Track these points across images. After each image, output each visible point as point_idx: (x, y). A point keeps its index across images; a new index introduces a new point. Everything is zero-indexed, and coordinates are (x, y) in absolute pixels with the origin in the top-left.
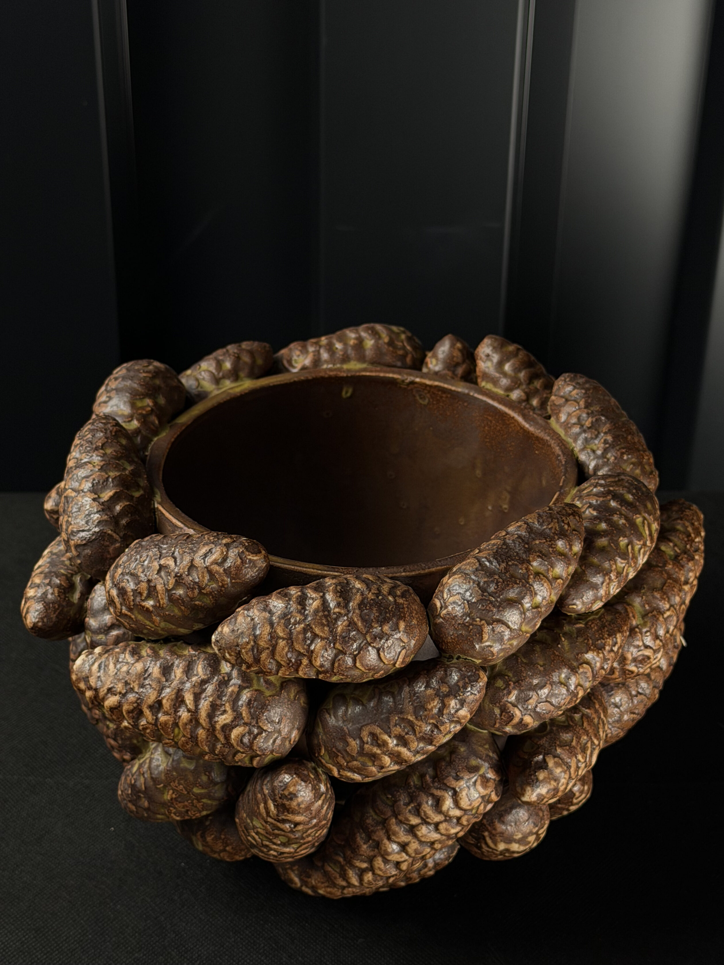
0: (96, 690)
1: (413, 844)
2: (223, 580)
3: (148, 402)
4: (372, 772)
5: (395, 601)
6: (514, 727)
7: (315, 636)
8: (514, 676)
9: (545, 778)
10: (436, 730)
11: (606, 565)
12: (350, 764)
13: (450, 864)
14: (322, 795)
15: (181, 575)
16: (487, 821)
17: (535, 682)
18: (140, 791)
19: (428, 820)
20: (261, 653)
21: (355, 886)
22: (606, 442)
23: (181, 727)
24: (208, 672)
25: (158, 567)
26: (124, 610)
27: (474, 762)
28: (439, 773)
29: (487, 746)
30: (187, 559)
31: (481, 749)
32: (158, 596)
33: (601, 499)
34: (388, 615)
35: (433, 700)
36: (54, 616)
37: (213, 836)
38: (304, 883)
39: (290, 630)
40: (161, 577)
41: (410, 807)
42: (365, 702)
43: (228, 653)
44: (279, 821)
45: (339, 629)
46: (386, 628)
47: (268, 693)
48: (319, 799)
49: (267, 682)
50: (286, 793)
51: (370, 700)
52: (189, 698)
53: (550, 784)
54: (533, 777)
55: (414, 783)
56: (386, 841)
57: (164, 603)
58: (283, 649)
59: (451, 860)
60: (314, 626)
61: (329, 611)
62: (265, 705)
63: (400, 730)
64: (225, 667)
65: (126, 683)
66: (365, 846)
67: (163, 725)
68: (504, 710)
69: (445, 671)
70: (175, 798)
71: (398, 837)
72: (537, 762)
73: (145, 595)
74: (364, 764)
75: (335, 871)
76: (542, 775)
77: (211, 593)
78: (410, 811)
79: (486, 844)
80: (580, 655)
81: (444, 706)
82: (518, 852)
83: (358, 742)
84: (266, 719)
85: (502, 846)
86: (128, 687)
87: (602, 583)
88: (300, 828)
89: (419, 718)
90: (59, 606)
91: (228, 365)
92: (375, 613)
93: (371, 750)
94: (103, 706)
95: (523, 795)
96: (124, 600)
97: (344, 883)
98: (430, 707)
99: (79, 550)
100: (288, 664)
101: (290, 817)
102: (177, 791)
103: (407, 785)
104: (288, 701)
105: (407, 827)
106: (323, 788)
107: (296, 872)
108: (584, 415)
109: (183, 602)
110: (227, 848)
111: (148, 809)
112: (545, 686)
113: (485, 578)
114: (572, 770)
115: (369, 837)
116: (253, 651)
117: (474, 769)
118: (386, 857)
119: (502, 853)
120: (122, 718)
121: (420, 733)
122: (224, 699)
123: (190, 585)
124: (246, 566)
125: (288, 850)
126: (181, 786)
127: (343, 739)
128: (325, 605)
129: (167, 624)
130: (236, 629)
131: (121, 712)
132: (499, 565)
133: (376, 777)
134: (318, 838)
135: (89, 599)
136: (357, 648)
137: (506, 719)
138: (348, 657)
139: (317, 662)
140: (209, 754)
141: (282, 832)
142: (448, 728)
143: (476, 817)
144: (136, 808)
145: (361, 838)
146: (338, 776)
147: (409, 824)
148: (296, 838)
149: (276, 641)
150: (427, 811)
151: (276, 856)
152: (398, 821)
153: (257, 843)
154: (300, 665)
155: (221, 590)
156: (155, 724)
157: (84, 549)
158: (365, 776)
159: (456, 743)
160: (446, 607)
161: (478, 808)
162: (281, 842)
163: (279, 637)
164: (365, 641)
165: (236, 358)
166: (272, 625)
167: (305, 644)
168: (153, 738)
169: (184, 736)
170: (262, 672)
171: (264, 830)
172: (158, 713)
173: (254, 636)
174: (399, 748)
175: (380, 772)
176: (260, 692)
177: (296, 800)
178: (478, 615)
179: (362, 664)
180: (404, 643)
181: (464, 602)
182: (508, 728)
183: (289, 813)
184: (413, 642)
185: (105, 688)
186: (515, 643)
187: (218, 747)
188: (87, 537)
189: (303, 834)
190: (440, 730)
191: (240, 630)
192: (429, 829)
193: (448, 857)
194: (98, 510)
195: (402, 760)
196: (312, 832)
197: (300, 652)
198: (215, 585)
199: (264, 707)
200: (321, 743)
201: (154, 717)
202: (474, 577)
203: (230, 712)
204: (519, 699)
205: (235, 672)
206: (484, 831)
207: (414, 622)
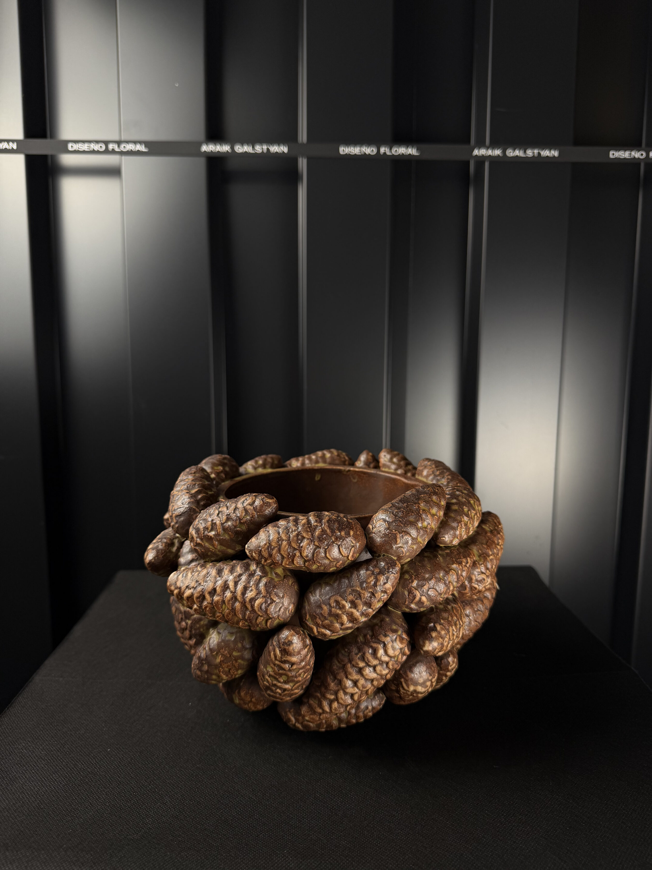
0: (180, 588)
1: (361, 681)
2: (253, 513)
3: (221, 468)
4: (336, 627)
5: (348, 520)
6: (416, 604)
7: (304, 538)
8: (415, 572)
9: (436, 636)
10: (373, 597)
11: (458, 518)
12: (324, 623)
13: (381, 709)
14: (307, 646)
15: (230, 514)
16: (403, 671)
17: (427, 576)
18: (203, 660)
19: (370, 663)
20: (273, 550)
21: (327, 712)
22: (448, 479)
23: (226, 603)
24: (243, 570)
25: (218, 512)
26: (199, 540)
27: (394, 627)
28: (375, 633)
29: (401, 620)
30: (233, 506)
31: (397, 620)
32: (217, 528)
33: (451, 491)
34: (344, 527)
35: (371, 577)
36: (161, 556)
37: (244, 692)
38: (297, 720)
39: (289, 535)
40: (219, 517)
41: (359, 656)
42: (331, 583)
43: (255, 552)
44: (282, 662)
45: (317, 533)
46: (343, 533)
47: (276, 580)
48: (306, 647)
49: (276, 574)
50: (287, 641)
51: (334, 582)
52: (231, 584)
53: (439, 640)
54: (429, 635)
55: (360, 640)
56: (345, 679)
57: (220, 531)
58: (285, 546)
59: (381, 706)
60: (302, 533)
61: (311, 525)
62: (275, 585)
63: (352, 597)
64: (253, 567)
65: (197, 581)
66: (333, 684)
67: (216, 603)
68: (410, 592)
69: (377, 561)
70: (223, 661)
71: (352, 676)
72: (431, 627)
73: (210, 529)
74: (332, 622)
75: (315, 703)
76: (434, 634)
77: (246, 522)
78: (359, 658)
79: (403, 687)
80: (449, 565)
81: (377, 580)
82: (421, 693)
83: (328, 607)
84: (275, 594)
85: (412, 688)
86: (198, 583)
87: (458, 527)
88: (295, 667)
89: (363, 588)
90: (165, 552)
91: (260, 462)
92: (336, 525)
93: (336, 611)
94: (183, 597)
95: (424, 646)
96: (198, 534)
97: (320, 711)
98: (369, 581)
99: (177, 519)
100: (288, 556)
101: (289, 658)
102: (223, 654)
103: (356, 642)
104: (288, 585)
105: (357, 669)
106: (308, 642)
108: (435, 470)
109: (230, 529)
110: (253, 699)
111: (207, 672)
112: (432, 578)
113: (395, 510)
114: (451, 634)
115: (335, 678)
116: (268, 549)
117: (395, 631)
118: (345, 690)
119: (412, 693)
120: (193, 603)
121: (364, 598)
122: (252, 583)
123: (235, 519)
124: (265, 506)
125: (287, 686)
126: (226, 652)
127: (320, 607)
128: (309, 522)
129: (222, 546)
130: (259, 538)
131: (193, 599)
132: (403, 504)
133: (339, 635)
134: (305, 681)
135: (181, 550)
136: (327, 545)
137: (411, 598)
138: (322, 550)
139: (305, 554)
140: (242, 621)
141: (284, 672)
142: (380, 596)
143: (397, 664)
144: (201, 673)
145: (330, 678)
146: (317, 634)
147: (358, 667)
148: (292, 676)
149: (281, 542)
150: (369, 658)
151: (280, 694)
152: (352, 665)
153: (269, 684)
154: (295, 557)
155: (252, 520)
156: (212, 604)
157: (180, 518)
158: (333, 631)
159: (384, 616)
160: (375, 527)
161: (398, 657)
162: (284, 681)
163: (283, 540)
164: (331, 541)
165: (265, 460)
166: (279, 533)
167: (298, 543)
168: (210, 614)
169: (228, 609)
170: (273, 563)
171: (273, 671)
172: (214, 596)
173: (269, 540)
174: (352, 610)
175: (341, 629)
176: (272, 579)
177: (292, 646)
178: (394, 528)
179: (330, 555)
180: (353, 543)
181: (385, 523)
182: (413, 606)
183: (288, 656)
184: (358, 545)
185: (185, 586)
186: (415, 547)
187: (247, 614)
188: (182, 511)
189: (296, 673)
190: (376, 597)
191: (261, 539)
192: (370, 670)
193: (380, 704)
194: (189, 498)
195: (354, 619)
196: (301, 673)
197: (295, 548)
198: (248, 517)
199: (274, 587)
200: (307, 611)
201: (211, 599)
202: (390, 510)
203: (254, 590)
204: (418, 586)
205: (258, 569)
206: (400, 679)
207: (358, 533)
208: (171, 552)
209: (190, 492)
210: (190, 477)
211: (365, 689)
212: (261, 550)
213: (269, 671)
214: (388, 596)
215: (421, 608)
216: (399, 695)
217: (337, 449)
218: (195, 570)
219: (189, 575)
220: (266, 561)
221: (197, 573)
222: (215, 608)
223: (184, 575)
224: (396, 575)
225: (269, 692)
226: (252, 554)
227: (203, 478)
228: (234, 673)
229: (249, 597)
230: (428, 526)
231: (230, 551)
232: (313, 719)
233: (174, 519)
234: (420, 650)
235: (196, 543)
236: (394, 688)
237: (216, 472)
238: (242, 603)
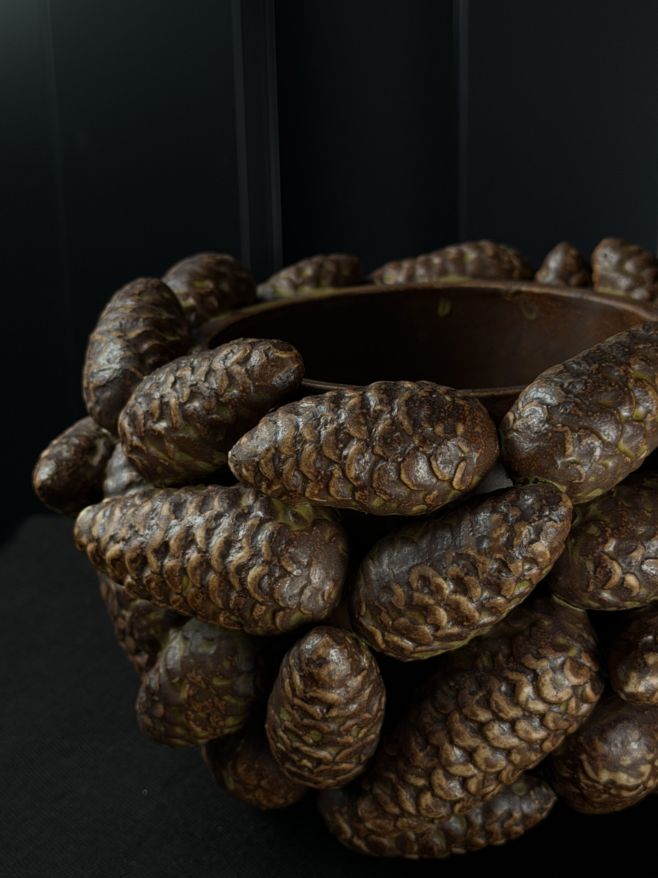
0: (98, 540)
1: (483, 750)
2: (244, 383)
3: (209, 285)
4: (424, 634)
5: (453, 401)
6: (615, 591)
7: (350, 437)
8: (612, 521)
10: (504, 570)
12: (396, 622)
13: (544, 821)
14: (363, 670)
15: (197, 383)
16: (584, 738)
17: (641, 530)
18: (153, 694)
19: (501, 715)
20: (283, 463)
21: (410, 815)
23: (189, 574)
24: (226, 505)
25: (173, 380)
26: (136, 441)
27: (561, 640)
28: (515, 650)
29: (580, 626)
30: (206, 366)
31: (571, 626)
32: (170, 414)
34: (443, 414)
35: (501, 526)
36: (65, 474)
37: (245, 766)
38: (356, 831)
39: (319, 432)
40: (176, 390)
41: (477, 697)
42: (415, 539)
43: (246, 467)
44: (306, 700)
45: (380, 428)
46: (439, 429)
47: (295, 528)
48: (359, 673)
49: (296, 515)
50: (315, 657)
51: (422, 537)
52: (199, 535)
54: (639, 660)
55: (483, 664)
56: (447, 746)
57: (177, 421)
58: (310, 456)
59: (544, 814)
60: (348, 426)
61: (368, 409)
62: (291, 540)
63: (458, 570)
64: (248, 500)
65: (131, 527)
66: (421, 755)
67: (169, 573)
68: (599, 564)
69: (518, 494)
70: (193, 696)
71: (463, 740)
72: (646, 643)
73: (157, 415)
74: (414, 622)
75: (385, 793)
77: (230, 400)
78: (478, 702)
79: (585, 773)
81: (514, 534)
82: (629, 789)
83: (406, 590)
84: (291, 558)
85: (605, 776)
86: (133, 531)
88: (334, 713)
89: (483, 551)
90: (74, 465)
91: (309, 272)
92: (425, 411)
93: (423, 599)
94: (105, 560)
95: (626, 683)
96: (135, 427)
97: (396, 810)
98: (495, 536)
99: (98, 394)
100: (317, 477)
101: (320, 693)
102: (194, 683)
103: (474, 668)
104: (322, 541)
105: (474, 726)
106: (365, 662)
107: (346, 817)
109: (199, 417)
110: (263, 783)
111: (164, 719)
112: (654, 537)
113: (570, 378)
115: (427, 742)
116: (274, 462)
117: (563, 649)
118: (449, 768)
119: (606, 787)
120: (125, 571)
121: (483, 573)
122: (241, 533)
123: (207, 394)
124: (272, 366)
125: (323, 754)
126: (199, 678)
127: (387, 588)
128: (364, 403)
129: (183, 454)
130: (255, 437)
131: (123, 563)
132: (590, 366)
133: (432, 650)
134: (364, 747)
135: (110, 461)
136: (401, 454)
137: (601, 577)
138: (391, 467)
139: (352, 473)
140: (223, 612)
141: (313, 722)
142: (521, 569)
143: (566, 720)
144: (153, 723)
145: (417, 743)
146: (383, 646)
147: (477, 722)
148: (331, 733)
149: (302, 446)
150: (500, 703)
151: (311, 771)
152: (462, 716)
153: (287, 749)
154: (331, 479)
155: (242, 396)
156: (160, 574)
157: (103, 392)
158: (418, 642)
159: (539, 615)
160: (521, 417)
161: (568, 705)
162: (314, 741)
163: (306, 442)
164: (412, 445)
165: (320, 267)
166: (297, 427)
167: (337, 448)
168: (160, 596)
169: (194, 586)
170: (285, 492)
171: (291, 721)
172: (164, 558)
173: (276, 441)
174: (458, 597)
175: (436, 638)
176: (285, 526)
177: (326, 668)
178: (560, 420)
179: (409, 477)
180: (463, 452)
181: (542, 408)
182: (606, 595)
183: (318, 688)
184: (476, 456)
185: (107, 536)
186: (610, 464)
187: (233, 598)
188: (107, 376)
189: (340, 727)
190: (511, 571)
191: (259, 438)
192: (504, 730)
193: (541, 810)
194: (122, 349)
195: (462, 617)
196: (352, 727)
197: (331, 459)
198: (235, 391)
199: (290, 543)
200: (362, 598)
201: (159, 564)
202: (556, 379)
203: (246, 549)
204: (619, 551)
205: (258, 505)
206: (579, 754)
207: (478, 429)
208: (88, 466)
209: (125, 335)
210: (130, 303)
211: (493, 770)
212: (258, 463)
213: (284, 721)
214: (542, 569)
215: (626, 601)
216: (578, 791)
217: (496, 240)
218: (129, 504)
219: (118, 513)
220: (269, 486)
221: (132, 510)
222: (168, 582)
223: (108, 513)
224: (559, 525)
225: (288, 765)
226: (241, 471)
227: (157, 305)
228: (217, 723)
229: (234, 563)
230: (646, 417)
231: (201, 466)
232: (380, 827)
233: (92, 394)
234: (619, 692)
235: (131, 446)
236: (567, 775)
237: (199, 294)
238: (221, 574)
